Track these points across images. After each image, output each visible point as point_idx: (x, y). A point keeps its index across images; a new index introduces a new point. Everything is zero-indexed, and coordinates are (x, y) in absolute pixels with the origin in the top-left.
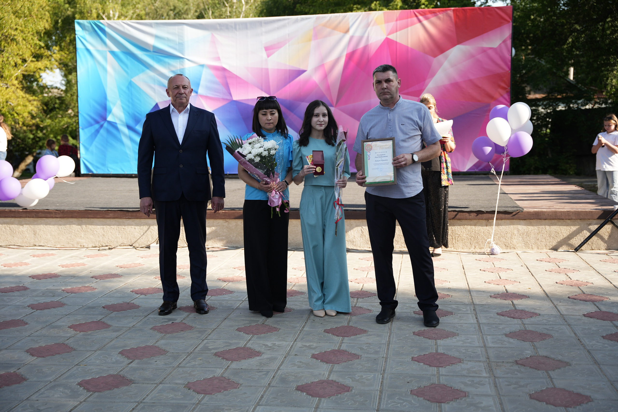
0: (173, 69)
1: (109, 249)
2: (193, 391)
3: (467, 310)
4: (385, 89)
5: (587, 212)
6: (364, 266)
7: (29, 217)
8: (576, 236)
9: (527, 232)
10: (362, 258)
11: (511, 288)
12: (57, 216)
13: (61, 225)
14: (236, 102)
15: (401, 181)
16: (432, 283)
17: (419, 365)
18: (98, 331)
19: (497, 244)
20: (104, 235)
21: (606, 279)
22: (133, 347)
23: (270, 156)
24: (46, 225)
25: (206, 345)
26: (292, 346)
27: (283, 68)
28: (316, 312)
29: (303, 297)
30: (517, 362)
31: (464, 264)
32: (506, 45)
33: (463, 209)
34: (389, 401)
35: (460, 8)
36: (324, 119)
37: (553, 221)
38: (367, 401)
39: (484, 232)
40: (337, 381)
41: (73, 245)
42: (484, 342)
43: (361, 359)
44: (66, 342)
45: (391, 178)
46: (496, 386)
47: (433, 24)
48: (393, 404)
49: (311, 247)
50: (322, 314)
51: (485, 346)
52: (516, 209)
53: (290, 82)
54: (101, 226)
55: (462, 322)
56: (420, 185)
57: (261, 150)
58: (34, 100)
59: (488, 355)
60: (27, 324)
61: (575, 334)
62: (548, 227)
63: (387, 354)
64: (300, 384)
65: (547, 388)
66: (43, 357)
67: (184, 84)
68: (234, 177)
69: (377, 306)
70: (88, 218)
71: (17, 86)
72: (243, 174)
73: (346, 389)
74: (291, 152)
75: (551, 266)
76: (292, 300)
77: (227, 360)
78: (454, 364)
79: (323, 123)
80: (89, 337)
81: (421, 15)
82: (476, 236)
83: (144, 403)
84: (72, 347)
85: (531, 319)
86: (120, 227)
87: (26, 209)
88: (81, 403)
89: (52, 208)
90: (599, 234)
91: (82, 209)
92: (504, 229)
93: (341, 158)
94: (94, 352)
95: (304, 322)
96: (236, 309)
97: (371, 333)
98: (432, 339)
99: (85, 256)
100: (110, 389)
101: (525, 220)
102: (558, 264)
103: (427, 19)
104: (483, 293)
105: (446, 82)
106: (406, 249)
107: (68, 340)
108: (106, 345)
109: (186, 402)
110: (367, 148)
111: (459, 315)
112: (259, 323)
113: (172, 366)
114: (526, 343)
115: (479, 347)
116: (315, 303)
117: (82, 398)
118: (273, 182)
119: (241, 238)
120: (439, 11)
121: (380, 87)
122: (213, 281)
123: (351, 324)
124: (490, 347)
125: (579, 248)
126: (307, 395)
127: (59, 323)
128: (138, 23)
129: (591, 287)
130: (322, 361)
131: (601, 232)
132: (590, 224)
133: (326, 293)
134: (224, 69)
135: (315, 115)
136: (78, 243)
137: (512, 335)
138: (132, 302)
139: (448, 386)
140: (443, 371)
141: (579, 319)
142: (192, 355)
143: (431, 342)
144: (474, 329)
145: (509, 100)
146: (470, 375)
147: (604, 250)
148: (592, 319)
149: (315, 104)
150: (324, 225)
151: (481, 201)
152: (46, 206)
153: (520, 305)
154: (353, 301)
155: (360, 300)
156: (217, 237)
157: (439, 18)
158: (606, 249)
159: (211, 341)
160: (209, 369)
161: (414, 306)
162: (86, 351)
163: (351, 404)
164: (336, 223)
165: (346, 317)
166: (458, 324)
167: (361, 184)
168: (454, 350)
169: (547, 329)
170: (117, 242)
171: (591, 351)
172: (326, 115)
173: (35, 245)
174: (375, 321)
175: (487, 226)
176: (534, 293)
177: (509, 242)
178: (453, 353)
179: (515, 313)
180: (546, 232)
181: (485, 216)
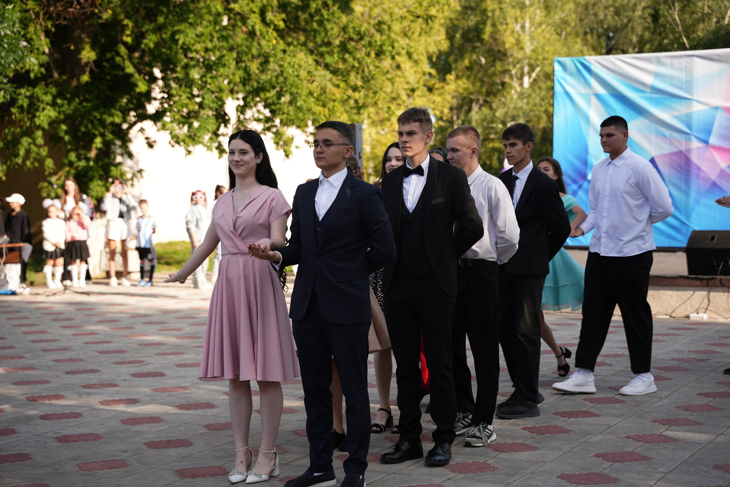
0: (677, 114)
128: (634, 58)
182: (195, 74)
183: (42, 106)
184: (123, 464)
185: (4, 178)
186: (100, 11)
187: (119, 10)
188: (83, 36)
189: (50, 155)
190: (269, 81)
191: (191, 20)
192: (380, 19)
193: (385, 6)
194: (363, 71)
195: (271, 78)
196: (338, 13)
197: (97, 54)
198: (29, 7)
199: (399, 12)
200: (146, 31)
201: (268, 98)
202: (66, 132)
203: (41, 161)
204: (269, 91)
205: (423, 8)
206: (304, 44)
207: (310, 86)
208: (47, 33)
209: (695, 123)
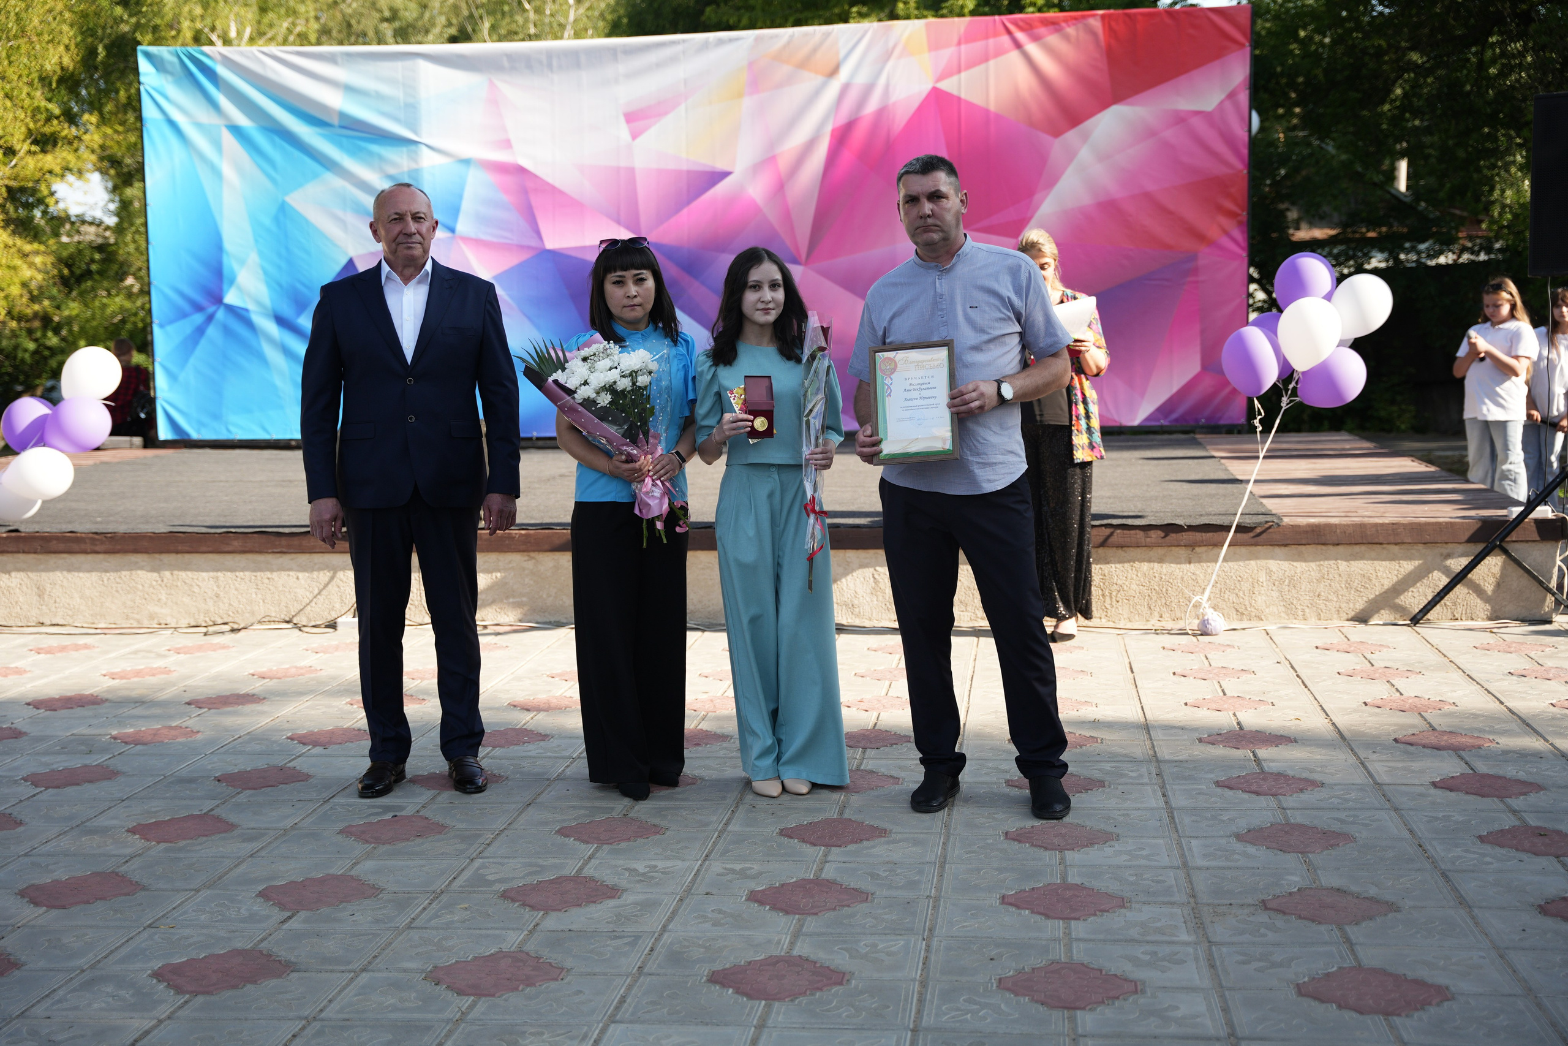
0: (392, 171)
1: (233, 630)
2: (448, 987)
3: (1141, 776)
4: (929, 216)
5: (1440, 524)
6: (882, 668)
7: (24, 552)
8: (1414, 584)
9: (1291, 578)
10: (875, 646)
11: (1252, 719)
12: (97, 548)
13: (106, 571)
14: (553, 253)
15: (971, 450)
16: (1051, 707)
17: (1020, 914)
18: (205, 838)
19: (1216, 608)
20: (218, 596)
21: (1489, 692)
22: (293, 878)
23: (637, 390)
24: (69, 571)
25: (480, 872)
26: (698, 870)
27: (672, 166)
28: (760, 786)
29: (726, 749)
30: (1264, 905)
31: (1132, 659)
32: (1237, 106)
33: (1130, 522)
34: (944, 1008)
35: (1120, 11)
36: (773, 294)
37: (1357, 548)
38: (889, 1007)
39: (1182, 578)
40: (813, 957)
41: (138, 622)
42: (1183, 855)
43: (872, 901)
44: (123, 869)
45: (944, 444)
46: (1212, 966)
47: (1050, 51)
48: (954, 1013)
49: (745, 620)
50: (774, 789)
51: (1185, 865)
52: (1262, 518)
53: (689, 202)
54: (212, 574)
55: (1128, 804)
56: (1019, 459)
57: (614, 375)
58: (37, 253)
59: (1192, 889)
60: (21, 823)
61: (1411, 831)
62: (1344, 563)
63: (939, 889)
64: (717, 967)
65: (1340, 968)
66: (64, 907)
67: (415, 208)
68: (546, 444)
69: (912, 767)
70: (177, 552)
72: (568, 437)
73: (837, 977)
74: (690, 380)
75: (1352, 662)
76: (698, 755)
77: (533, 908)
78: (1107, 911)
79: (771, 306)
80: (181, 855)
81: (1021, 29)
82: (1164, 590)
83: (322, 1020)
84: (137, 882)
85: (1301, 795)
86: (258, 574)
87: (17, 531)
88: (160, 1022)
89: (83, 527)
90: (1471, 580)
91: (162, 529)
92: (1233, 571)
93: (817, 394)
94: (192, 893)
95: (730, 812)
96: (556, 779)
97: (899, 836)
98: (1052, 849)
99: (169, 650)
100: (235, 987)
101: (1286, 545)
102: (1369, 656)
103: (1036, 38)
104: (1180, 732)
105: (1085, 199)
106: (985, 624)
107: (128, 864)
108: (226, 874)
109: (430, 1016)
110: (883, 367)
111: (1120, 787)
112: (614, 814)
113: (393, 925)
114: (1288, 856)
115: (1171, 867)
116: (757, 763)
117: (163, 1011)
118: (646, 455)
119: (567, 600)
120: (1066, 20)
121: (914, 212)
122: (498, 709)
123: (847, 815)
124: (1199, 869)
125: (1421, 614)
126: (736, 996)
127: (103, 821)
128: (299, 54)
129: (1450, 714)
130: (774, 908)
131: (1475, 575)
132: (1448, 556)
133: (783, 737)
134: (522, 171)
135: (751, 287)
136: (151, 617)
137: (1253, 836)
138: (290, 765)
139: (1092, 966)
140: (1079, 928)
141: (1421, 795)
142: (444, 898)
143: (1049, 858)
144: (1158, 824)
145: (1244, 244)
146: (1149, 938)
147: (1483, 619)
148: (1453, 794)
149: (750, 258)
150: (778, 566)
151: (1174, 501)
152: (69, 522)
153: (1273, 761)
154: (852, 757)
155: (871, 753)
156: (507, 597)
157: (1067, 38)
158: (1490, 619)
159: (491, 860)
160: (491, 932)
161: (1007, 767)
162: (173, 890)
163: (847, 1016)
164: (810, 559)
165: (836, 796)
166: (1119, 810)
167: (870, 458)
168: (1108, 876)
169: (1342, 821)
170: (253, 613)
171: (1450, 874)
172: (779, 286)
173: (42, 624)
174: (907, 804)
175: (1190, 563)
176: (1309, 730)
177: (1247, 603)
178: (1106, 885)
179: (1262, 782)
180: (1340, 575)
181: (1185, 537)
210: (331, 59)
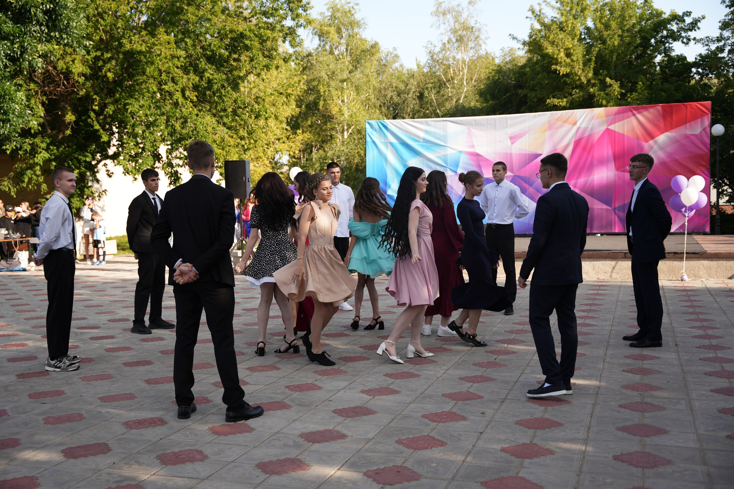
0: (438, 155)
9: (710, 267)
19: (688, 275)
27: (524, 152)
32: (706, 133)
35: (667, 105)
39: (677, 265)
47: (645, 117)
52: (702, 251)
53: (529, 163)
62: (724, 262)
71: (268, 165)
81: (635, 110)
82: (674, 270)
92: (693, 265)
101: (708, 258)
102: (727, 284)
103: (640, 113)
120: (650, 107)
128: (412, 121)
134: (478, 155)
145: (709, 175)
157: (650, 113)
180: (723, 265)
181: (679, 256)
182: (139, 130)
183: (40, 150)
184: (109, 377)
185: (15, 196)
186: (78, 90)
187: (90, 90)
188: (66, 106)
189: (45, 182)
190: (188, 134)
191: (136, 96)
192: (257, 95)
193: (261, 87)
194: (248, 127)
195: (189, 132)
196: (231, 92)
197: (76, 118)
198: (31, 87)
199: (269, 91)
200: (107, 103)
201: (187, 144)
202: (55, 166)
203: (39, 185)
204: (187, 140)
205: (285, 89)
206: (210, 110)
207: (214, 136)
208: (43, 104)
209: (449, 160)
210: (422, 123)
